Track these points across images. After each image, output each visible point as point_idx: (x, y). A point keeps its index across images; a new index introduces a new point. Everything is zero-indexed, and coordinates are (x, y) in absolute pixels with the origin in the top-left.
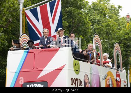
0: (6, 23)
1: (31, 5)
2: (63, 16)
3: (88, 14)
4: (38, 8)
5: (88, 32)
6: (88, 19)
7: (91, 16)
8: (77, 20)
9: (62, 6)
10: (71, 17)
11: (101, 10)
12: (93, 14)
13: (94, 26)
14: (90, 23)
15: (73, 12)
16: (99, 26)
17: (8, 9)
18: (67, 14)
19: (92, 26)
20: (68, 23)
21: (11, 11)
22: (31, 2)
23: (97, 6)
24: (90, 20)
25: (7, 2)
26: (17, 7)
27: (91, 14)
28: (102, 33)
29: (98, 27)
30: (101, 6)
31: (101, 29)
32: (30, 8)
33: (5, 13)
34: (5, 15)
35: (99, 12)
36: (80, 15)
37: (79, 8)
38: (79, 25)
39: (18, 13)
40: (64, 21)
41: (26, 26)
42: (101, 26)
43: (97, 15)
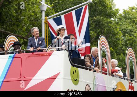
0: (26, 34)
1: (54, 13)
2: (90, 25)
3: (118, 23)
4: (63, 17)
5: (119, 43)
6: (118, 29)
7: (122, 26)
8: (107, 30)
9: (89, 15)
10: (99, 27)
11: (133, 19)
12: (124, 23)
13: (125, 37)
14: (121, 34)
15: (102, 21)
16: (131, 36)
17: (29, 18)
18: (95, 23)
19: (123, 37)
20: (96, 34)
21: (32, 20)
22: (54, 10)
23: (129, 14)
24: (121, 30)
25: (28, 10)
26: (38, 16)
27: (122, 24)
28: (134, 45)
29: (130, 38)
30: (133, 14)
31: (133, 40)
32: (53, 17)
33: (26, 22)
34: (26, 25)
35: (131, 21)
36: (109, 24)
37: (109, 17)
38: (109, 35)
39: (40, 23)
40: (91, 31)
41: (49, 37)
42: (133, 37)
43: (129, 24)
